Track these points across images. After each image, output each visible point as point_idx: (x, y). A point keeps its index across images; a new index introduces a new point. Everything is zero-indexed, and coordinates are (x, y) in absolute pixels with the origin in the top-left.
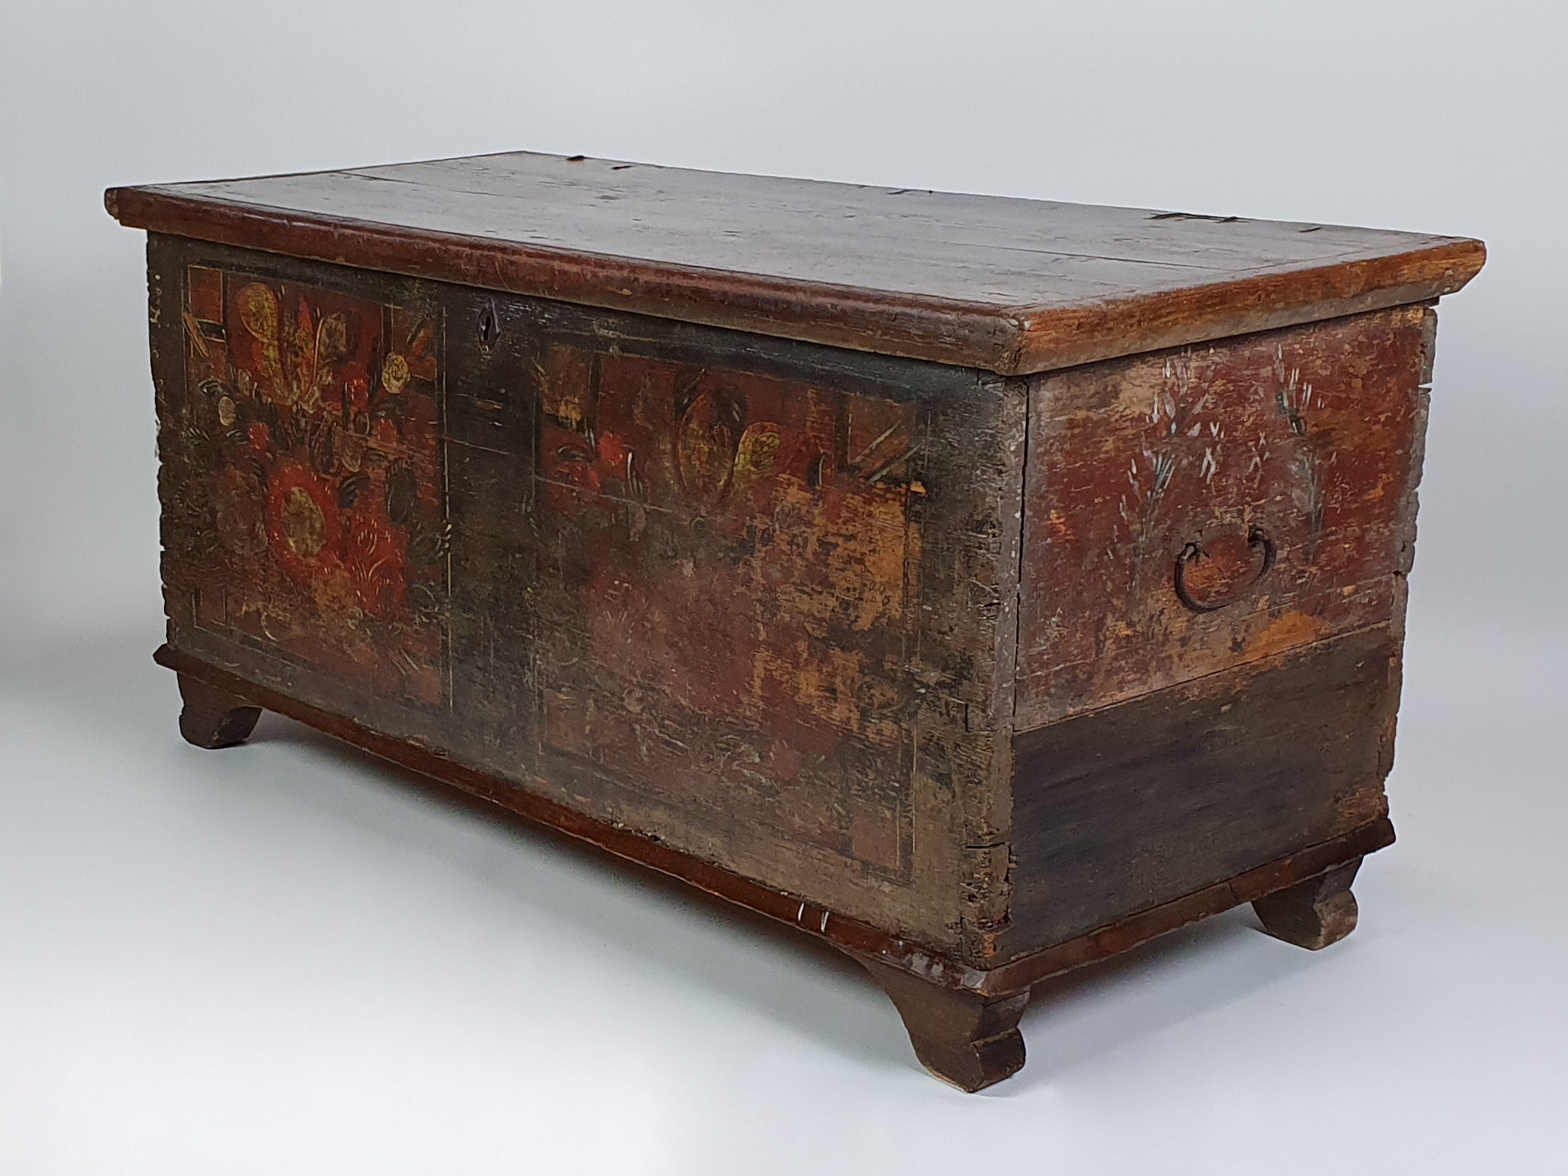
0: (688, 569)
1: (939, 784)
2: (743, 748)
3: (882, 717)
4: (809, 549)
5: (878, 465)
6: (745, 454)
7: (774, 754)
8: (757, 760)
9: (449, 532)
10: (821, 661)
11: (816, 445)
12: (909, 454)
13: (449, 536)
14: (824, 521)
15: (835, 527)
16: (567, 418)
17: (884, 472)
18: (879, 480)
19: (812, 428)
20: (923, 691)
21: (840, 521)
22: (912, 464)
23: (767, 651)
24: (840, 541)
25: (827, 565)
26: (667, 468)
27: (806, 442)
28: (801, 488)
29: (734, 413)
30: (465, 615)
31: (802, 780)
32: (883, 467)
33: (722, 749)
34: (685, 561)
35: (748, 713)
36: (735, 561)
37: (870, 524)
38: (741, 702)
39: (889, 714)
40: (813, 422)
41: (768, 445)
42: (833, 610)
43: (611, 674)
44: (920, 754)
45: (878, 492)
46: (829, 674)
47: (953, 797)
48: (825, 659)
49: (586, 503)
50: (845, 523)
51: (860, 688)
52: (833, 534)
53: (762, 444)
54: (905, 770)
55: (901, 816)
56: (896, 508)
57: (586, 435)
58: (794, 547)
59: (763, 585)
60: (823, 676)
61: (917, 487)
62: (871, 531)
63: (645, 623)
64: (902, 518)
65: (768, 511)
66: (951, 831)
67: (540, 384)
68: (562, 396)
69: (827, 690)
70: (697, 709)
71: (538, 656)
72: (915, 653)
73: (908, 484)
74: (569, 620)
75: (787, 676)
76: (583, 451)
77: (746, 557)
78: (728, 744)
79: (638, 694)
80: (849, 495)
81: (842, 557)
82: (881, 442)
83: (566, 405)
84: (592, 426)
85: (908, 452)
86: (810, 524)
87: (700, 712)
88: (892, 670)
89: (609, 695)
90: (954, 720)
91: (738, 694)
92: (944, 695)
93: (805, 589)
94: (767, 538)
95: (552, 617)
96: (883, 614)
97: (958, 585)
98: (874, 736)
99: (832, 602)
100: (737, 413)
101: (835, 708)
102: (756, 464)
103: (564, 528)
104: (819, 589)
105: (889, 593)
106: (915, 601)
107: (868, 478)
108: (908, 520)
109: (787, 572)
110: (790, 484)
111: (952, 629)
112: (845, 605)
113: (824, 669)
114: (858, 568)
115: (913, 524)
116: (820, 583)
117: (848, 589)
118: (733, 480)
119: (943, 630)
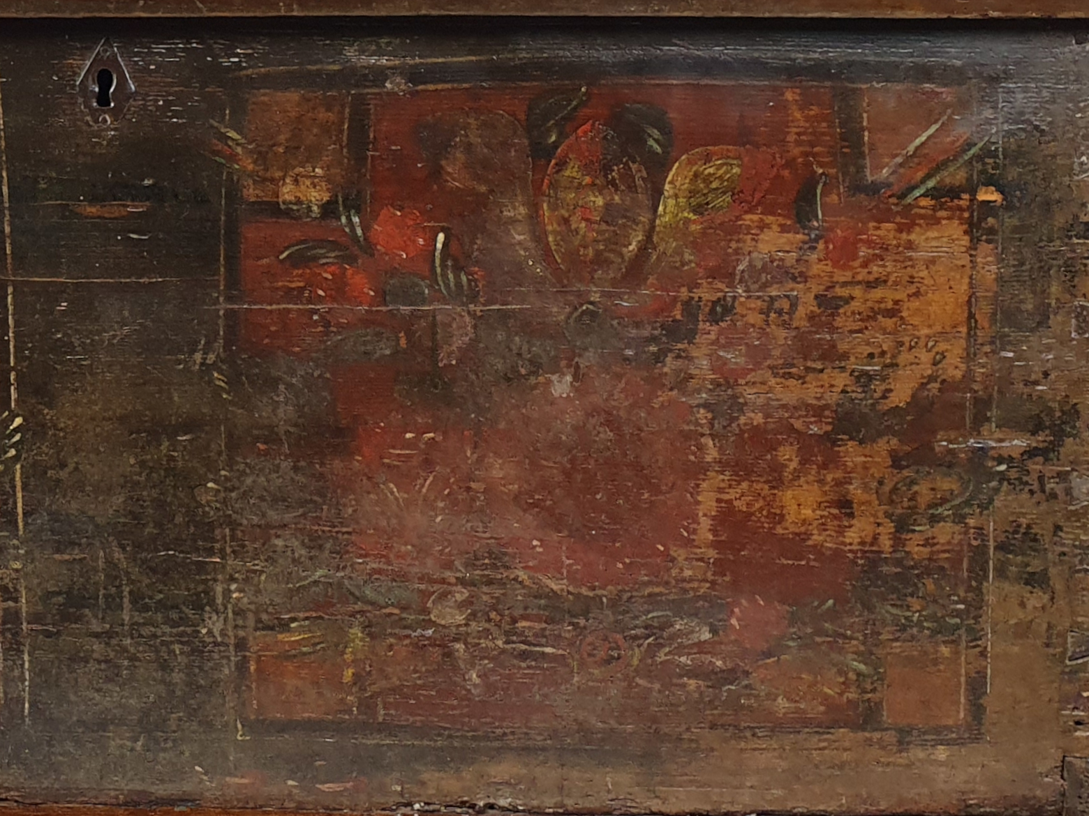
0: (561, 386)
1: (1029, 588)
2: (678, 627)
3: (934, 520)
4: (801, 311)
5: (920, 175)
6: (676, 196)
7: (738, 620)
8: (706, 636)
9: (16, 430)
10: (824, 466)
11: (808, 165)
12: (972, 152)
13: (17, 437)
14: (829, 269)
15: (849, 274)
16: (299, 202)
17: (931, 184)
18: (924, 195)
19: (798, 143)
20: (1003, 467)
21: (856, 264)
22: (979, 166)
23: (722, 473)
24: (857, 292)
25: (833, 329)
26: (520, 243)
27: (790, 164)
28: (784, 229)
29: (651, 142)
30: (57, 556)
31: (791, 644)
32: (928, 176)
33: (635, 638)
34: (555, 378)
35: (688, 573)
36: (658, 358)
37: (910, 259)
38: (673, 560)
39: (946, 513)
40: (798, 134)
41: (720, 178)
42: (844, 391)
43: (401, 577)
44: (1000, 555)
45: (923, 211)
46: (838, 483)
47: (1052, 599)
48: (831, 461)
49: (339, 325)
50: (865, 265)
51: (895, 489)
52: (845, 284)
53: (707, 180)
54: (974, 583)
55: (967, 647)
56: (955, 230)
57: (344, 220)
58: (773, 315)
59: (712, 382)
60: (827, 488)
61: (989, 195)
62: (912, 267)
63: (473, 485)
64: (965, 240)
65: (723, 272)
66: (1047, 645)
67: (233, 157)
68: (286, 168)
69: (832, 504)
70: (584, 591)
71: (233, 587)
72: (988, 420)
73: (973, 192)
74: (304, 515)
75: (761, 503)
76: (335, 245)
77: (680, 346)
78: (646, 628)
79: (461, 594)
80: (872, 224)
81: (859, 314)
82: (923, 144)
83: (296, 182)
84: (353, 204)
85: (969, 150)
86: (804, 277)
87: (591, 594)
88: (951, 452)
89: (396, 611)
90: (1053, 496)
91: (667, 549)
92: (1035, 466)
93: (794, 370)
94: (721, 310)
95: (264, 515)
96: (932, 379)
97: (1056, 314)
98: (921, 549)
99: (841, 380)
100: (657, 141)
101: (850, 526)
102: (698, 209)
103: (292, 373)
104: (819, 366)
105: (942, 346)
106: (987, 349)
107: (903, 196)
108: (974, 242)
109: (758, 355)
110: (763, 226)
111: (1046, 374)
112: (864, 379)
113: (829, 478)
114: (889, 323)
115: (984, 248)
116: (823, 357)
117: (871, 356)
118: (655, 239)
119: (1033, 377)
